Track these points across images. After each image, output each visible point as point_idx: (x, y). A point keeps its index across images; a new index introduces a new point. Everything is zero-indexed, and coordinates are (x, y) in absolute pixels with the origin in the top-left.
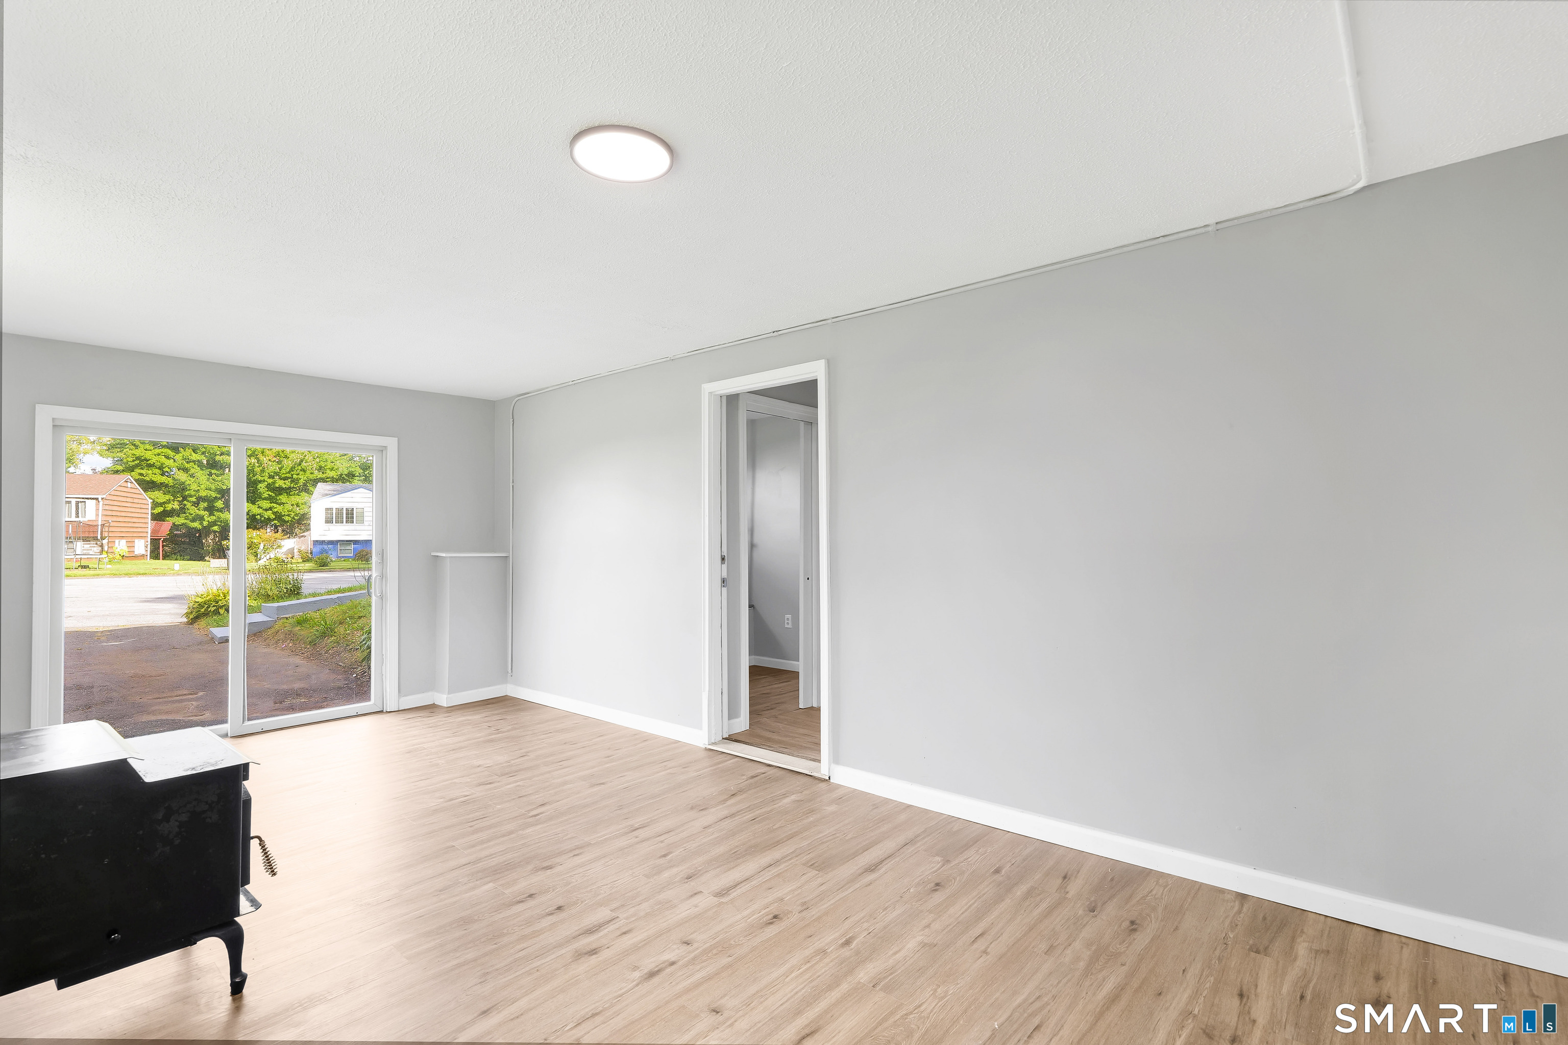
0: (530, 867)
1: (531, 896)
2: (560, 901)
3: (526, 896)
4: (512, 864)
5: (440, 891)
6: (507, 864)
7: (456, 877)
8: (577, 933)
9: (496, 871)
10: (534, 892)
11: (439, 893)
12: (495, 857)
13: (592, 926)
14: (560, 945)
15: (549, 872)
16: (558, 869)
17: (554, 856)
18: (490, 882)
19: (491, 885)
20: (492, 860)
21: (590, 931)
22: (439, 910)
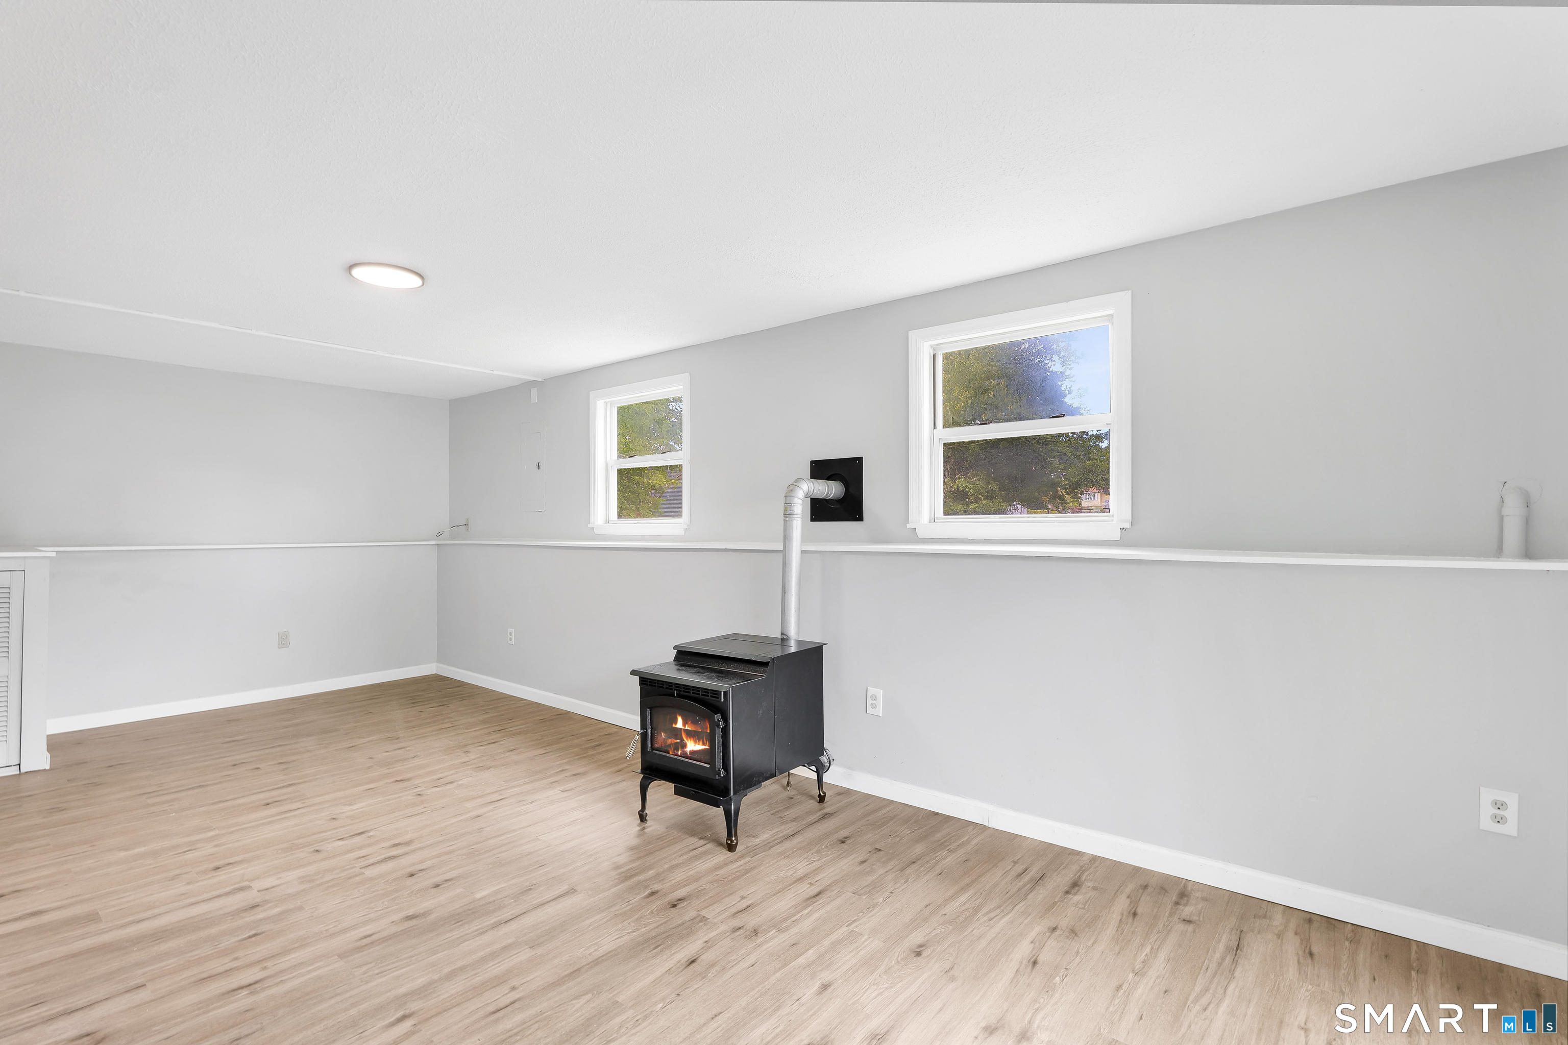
0: (433, 917)
1: (437, 886)
2: (410, 881)
3: (443, 886)
4: (453, 922)
5: (531, 889)
6: (459, 922)
7: (518, 905)
8: (403, 856)
9: (473, 913)
10: (432, 890)
11: (532, 887)
12: (474, 932)
13: (388, 862)
14: (421, 848)
15: (411, 912)
16: (397, 917)
17: (398, 934)
18: (480, 899)
19: (478, 896)
20: (478, 927)
21: (392, 858)
22: (526, 872)
